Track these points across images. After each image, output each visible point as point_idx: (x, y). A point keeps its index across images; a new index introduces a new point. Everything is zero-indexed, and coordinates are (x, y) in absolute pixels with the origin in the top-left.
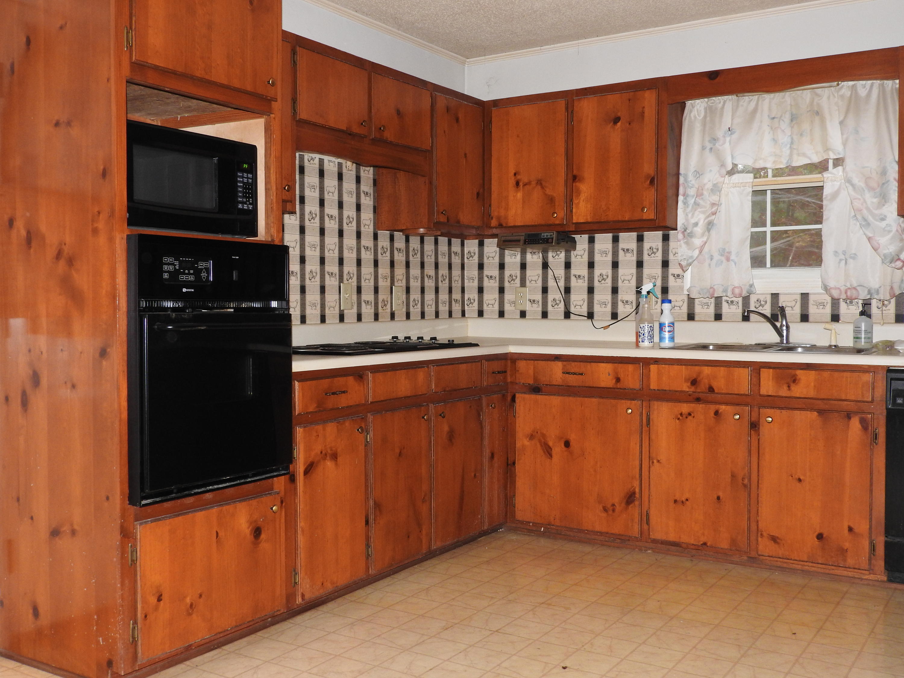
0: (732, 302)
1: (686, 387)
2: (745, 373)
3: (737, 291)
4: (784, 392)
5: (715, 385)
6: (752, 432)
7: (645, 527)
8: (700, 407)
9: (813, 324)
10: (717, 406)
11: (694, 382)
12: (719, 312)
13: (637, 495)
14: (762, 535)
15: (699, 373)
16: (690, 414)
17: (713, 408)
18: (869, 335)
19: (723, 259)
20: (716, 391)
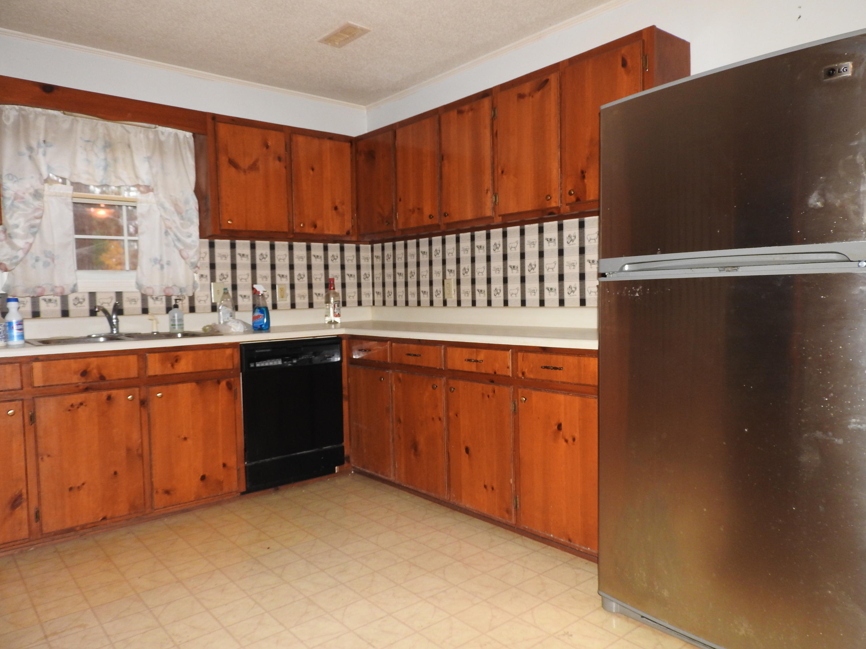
0: (50, 300)
1: (76, 379)
2: (133, 359)
3: (58, 290)
4: (169, 371)
5: (105, 373)
6: (142, 409)
7: (34, 525)
8: (92, 396)
9: (131, 317)
10: (110, 392)
11: (84, 373)
12: (36, 310)
13: (25, 496)
14: (157, 492)
15: (88, 365)
16: (81, 404)
17: (105, 394)
18: (181, 323)
19: (49, 260)
20: (107, 378)
